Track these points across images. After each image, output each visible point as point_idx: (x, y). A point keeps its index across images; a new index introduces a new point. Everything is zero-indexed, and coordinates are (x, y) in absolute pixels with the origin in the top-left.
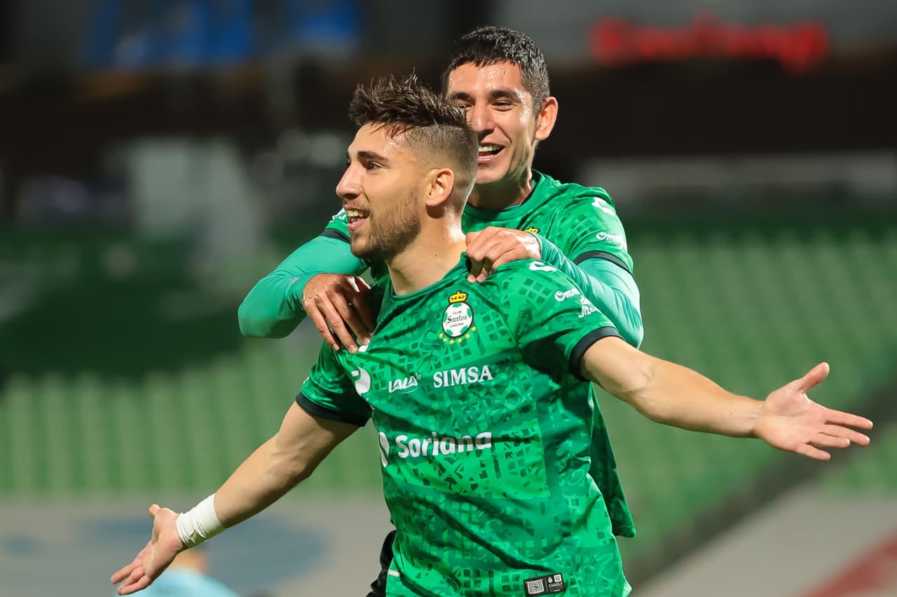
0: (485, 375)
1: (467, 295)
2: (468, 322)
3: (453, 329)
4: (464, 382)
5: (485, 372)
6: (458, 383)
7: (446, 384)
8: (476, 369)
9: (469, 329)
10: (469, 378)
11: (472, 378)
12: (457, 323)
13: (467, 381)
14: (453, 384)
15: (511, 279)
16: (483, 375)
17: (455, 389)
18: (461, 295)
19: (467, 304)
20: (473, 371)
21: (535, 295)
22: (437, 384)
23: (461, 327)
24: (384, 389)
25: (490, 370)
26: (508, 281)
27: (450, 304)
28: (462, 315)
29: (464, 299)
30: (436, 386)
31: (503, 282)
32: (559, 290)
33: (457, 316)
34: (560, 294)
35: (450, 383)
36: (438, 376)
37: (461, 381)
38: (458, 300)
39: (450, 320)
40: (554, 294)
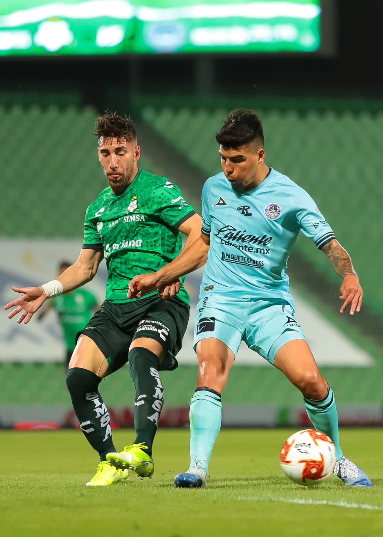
0: (142, 219)
1: (138, 197)
2: (136, 207)
3: (130, 210)
4: (134, 221)
5: (142, 218)
6: (132, 221)
7: (128, 221)
8: (139, 216)
9: (136, 210)
10: (136, 219)
11: (137, 220)
12: (132, 207)
13: (135, 220)
14: (130, 221)
15: (156, 191)
16: (141, 219)
17: (131, 223)
18: (135, 197)
19: (137, 200)
20: (138, 217)
21: (164, 199)
22: (125, 221)
23: (133, 209)
24: (107, 227)
25: (144, 217)
26: (155, 192)
27: (132, 200)
28: (134, 204)
29: (136, 199)
30: (124, 222)
31: (153, 192)
32: (173, 198)
33: (133, 205)
34: (173, 201)
35: (129, 221)
36: (126, 218)
37: (133, 220)
38: (134, 199)
39: (130, 206)
40: (171, 201)
